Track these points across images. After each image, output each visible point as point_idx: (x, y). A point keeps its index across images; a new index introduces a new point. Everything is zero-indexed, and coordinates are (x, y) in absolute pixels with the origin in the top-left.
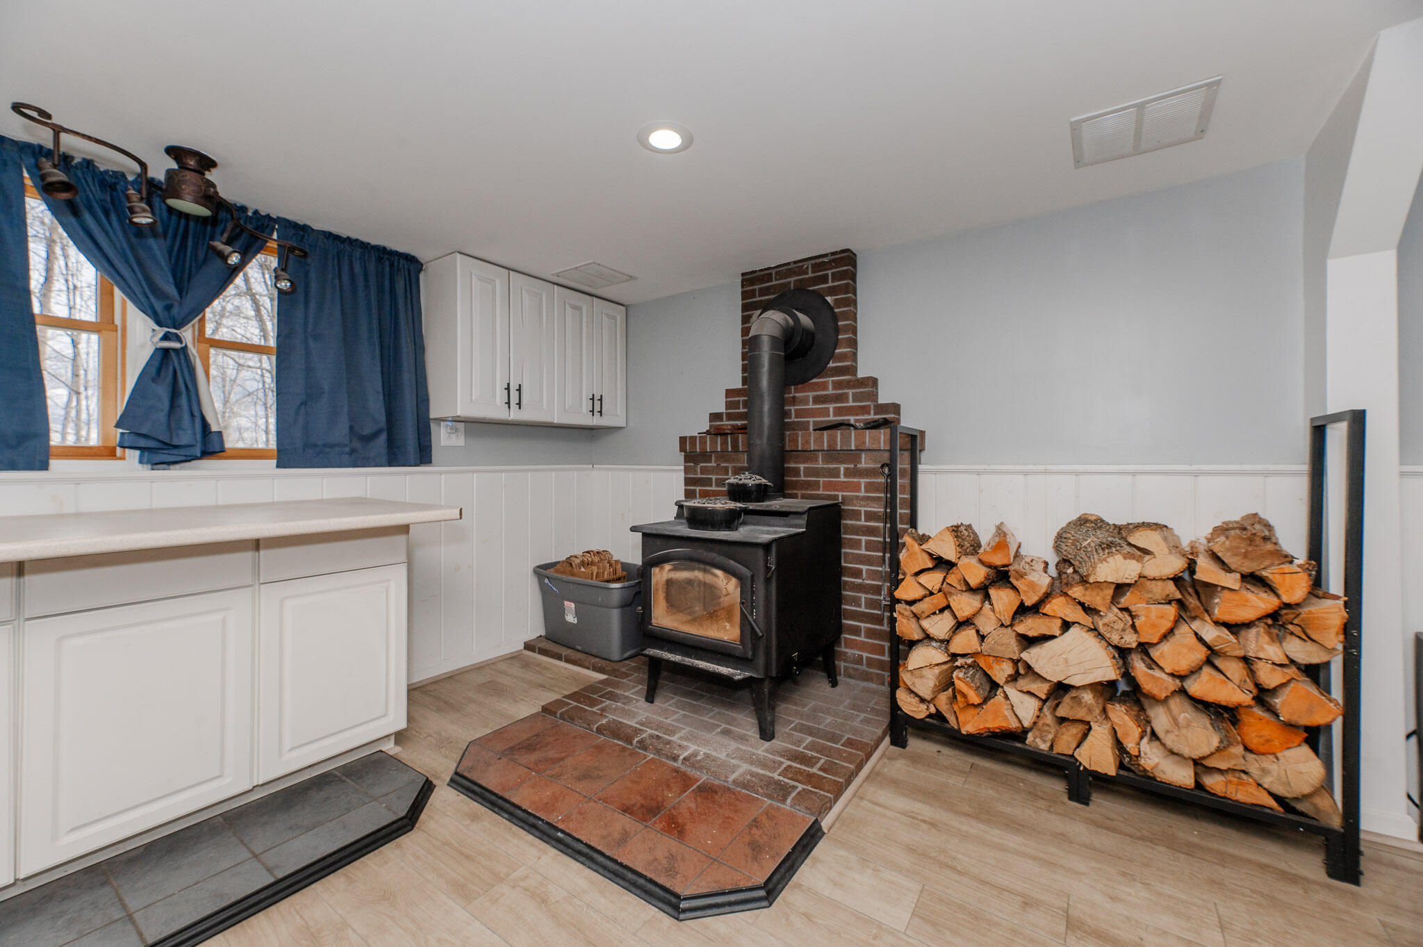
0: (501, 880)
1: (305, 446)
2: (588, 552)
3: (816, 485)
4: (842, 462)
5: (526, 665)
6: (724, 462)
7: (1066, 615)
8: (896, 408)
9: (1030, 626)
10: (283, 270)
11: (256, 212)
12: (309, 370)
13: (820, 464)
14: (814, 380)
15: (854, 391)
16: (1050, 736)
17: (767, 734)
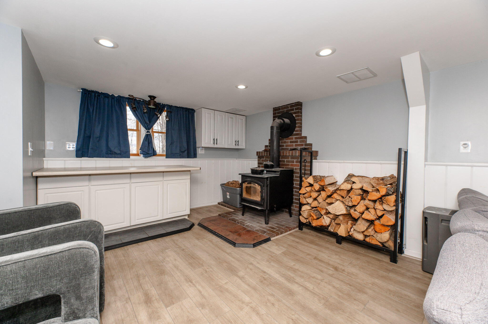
0: (204, 238)
1: (171, 154)
2: (233, 181)
3: (288, 165)
4: (295, 159)
5: (218, 207)
6: (267, 158)
7: (337, 198)
8: (311, 145)
9: (329, 201)
10: (167, 116)
11: (162, 104)
12: (172, 137)
13: (290, 160)
14: (290, 137)
15: (300, 140)
16: (334, 228)
17: (267, 223)
